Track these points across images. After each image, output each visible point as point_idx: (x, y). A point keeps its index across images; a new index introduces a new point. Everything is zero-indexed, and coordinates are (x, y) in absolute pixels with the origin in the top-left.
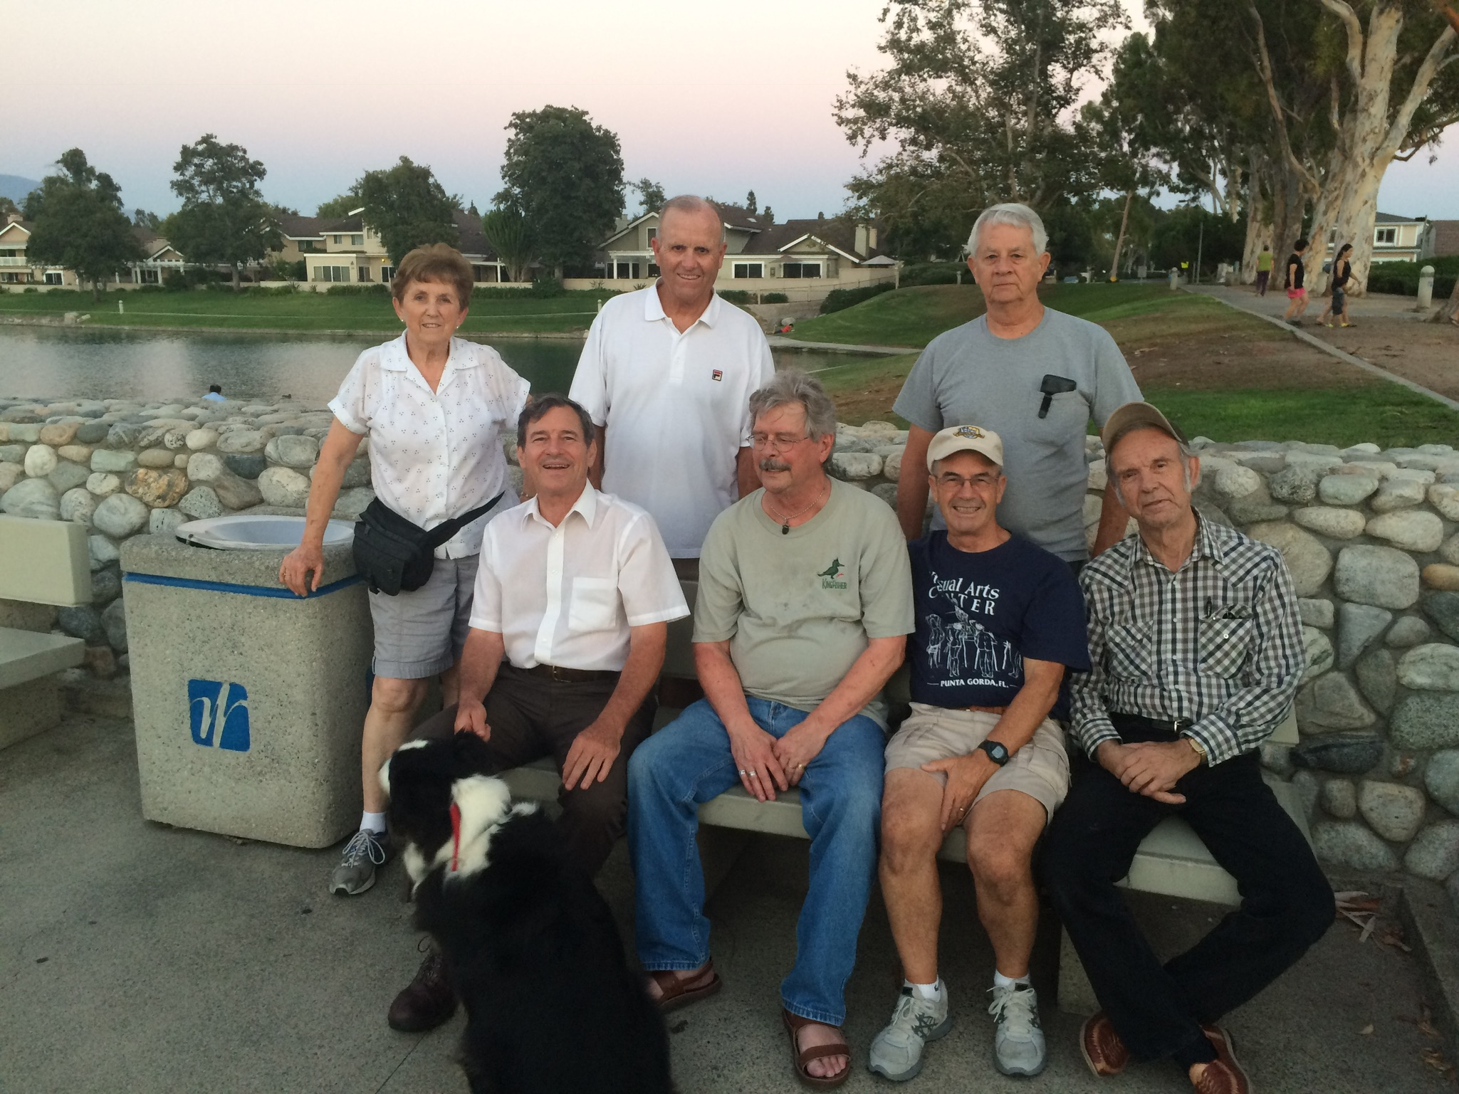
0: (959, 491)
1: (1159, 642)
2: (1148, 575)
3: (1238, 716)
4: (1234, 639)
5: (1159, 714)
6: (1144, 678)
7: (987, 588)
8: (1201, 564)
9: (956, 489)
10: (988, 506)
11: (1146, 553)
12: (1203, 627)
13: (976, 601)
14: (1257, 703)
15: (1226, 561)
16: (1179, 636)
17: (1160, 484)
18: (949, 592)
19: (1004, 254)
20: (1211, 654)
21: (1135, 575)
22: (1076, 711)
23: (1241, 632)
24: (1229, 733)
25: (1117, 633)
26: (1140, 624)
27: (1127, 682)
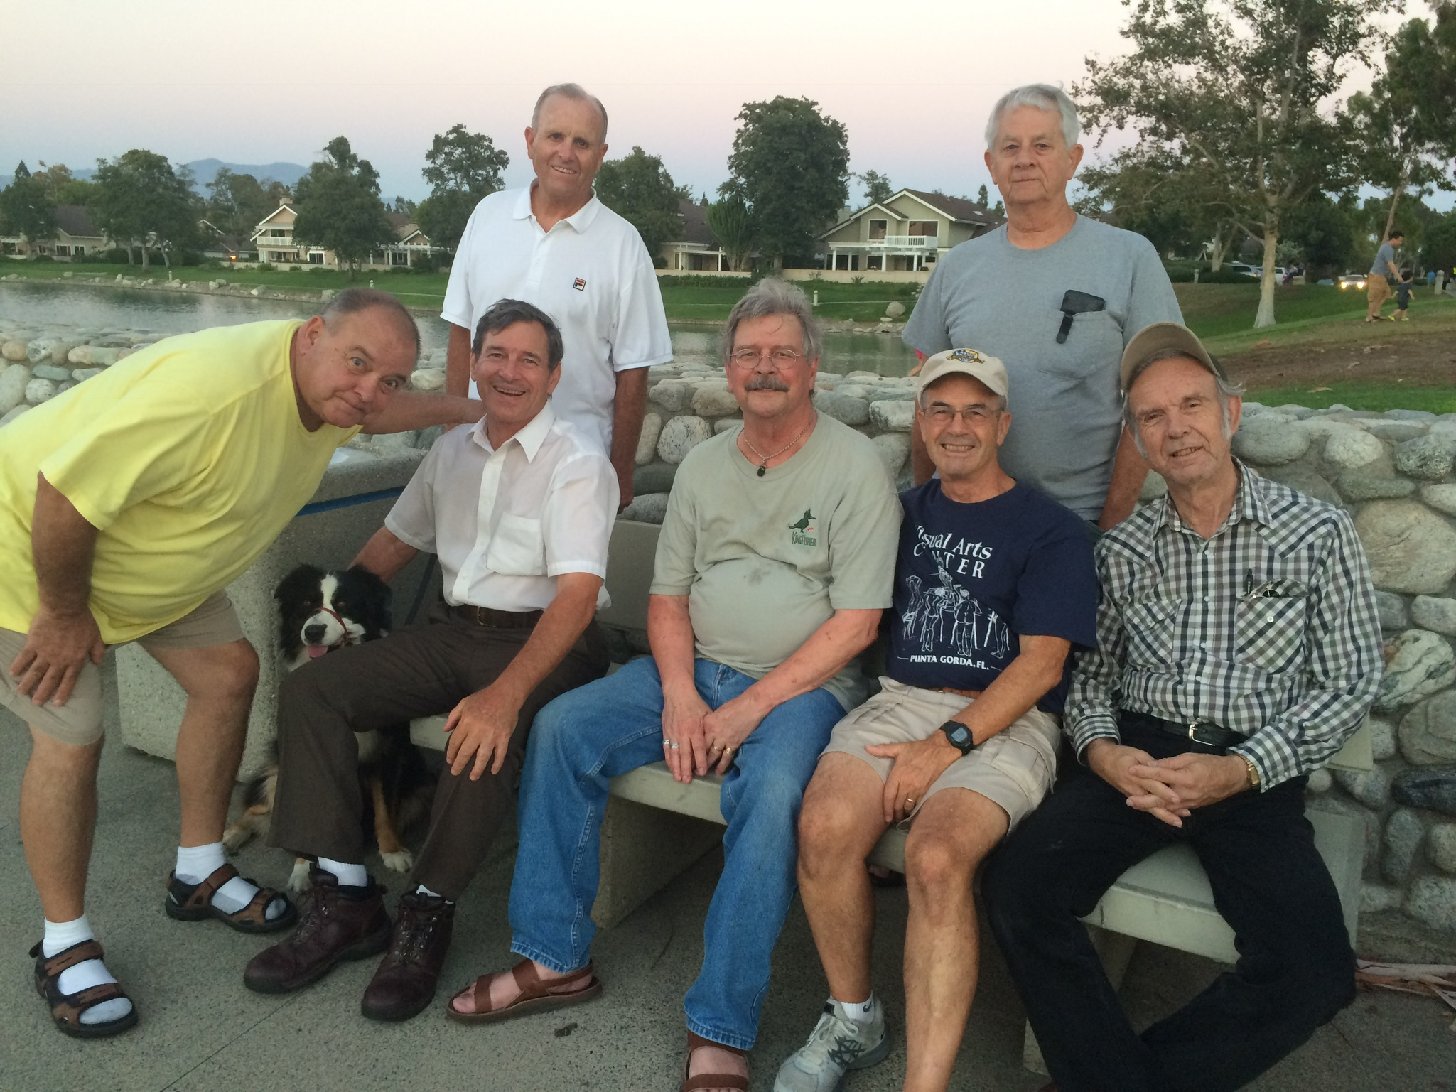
0: (949, 425)
1: (1185, 625)
2: (1175, 542)
3: (1302, 729)
4: (1281, 623)
5: (1171, 714)
6: (1162, 666)
7: (978, 546)
8: (1241, 529)
9: (943, 424)
10: (984, 445)
11: (1173, 517)
12: (1241, 607)
13: (964, 561)
14: (1326, 714)
15: (1274, 525)
16: (1211, 618)
17: (1192, 428)
18: (935, 549)
19: (1026, 143)
20: (1251, 642)
21: (1161, 543)
22: (1073, 703)
23: (1291, 614)
24: (1287, 750)
25: (1136, 613)
26: (1165, 602)
27: (1142, 671)
